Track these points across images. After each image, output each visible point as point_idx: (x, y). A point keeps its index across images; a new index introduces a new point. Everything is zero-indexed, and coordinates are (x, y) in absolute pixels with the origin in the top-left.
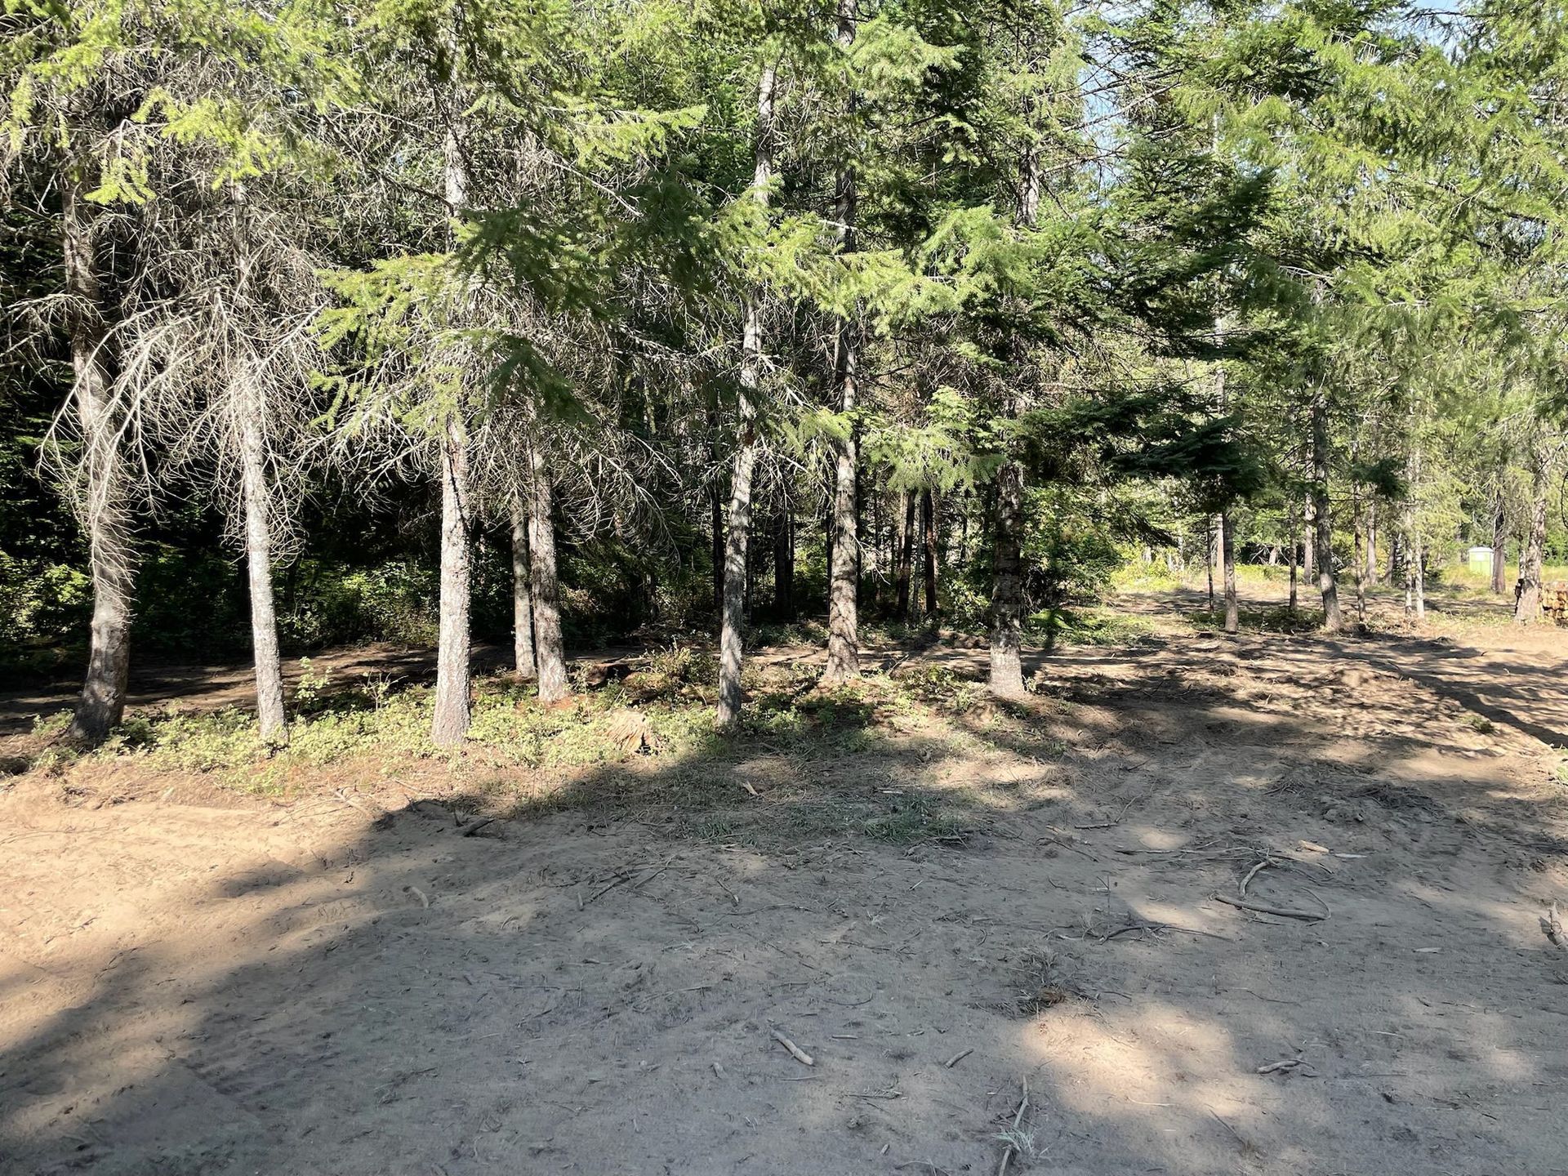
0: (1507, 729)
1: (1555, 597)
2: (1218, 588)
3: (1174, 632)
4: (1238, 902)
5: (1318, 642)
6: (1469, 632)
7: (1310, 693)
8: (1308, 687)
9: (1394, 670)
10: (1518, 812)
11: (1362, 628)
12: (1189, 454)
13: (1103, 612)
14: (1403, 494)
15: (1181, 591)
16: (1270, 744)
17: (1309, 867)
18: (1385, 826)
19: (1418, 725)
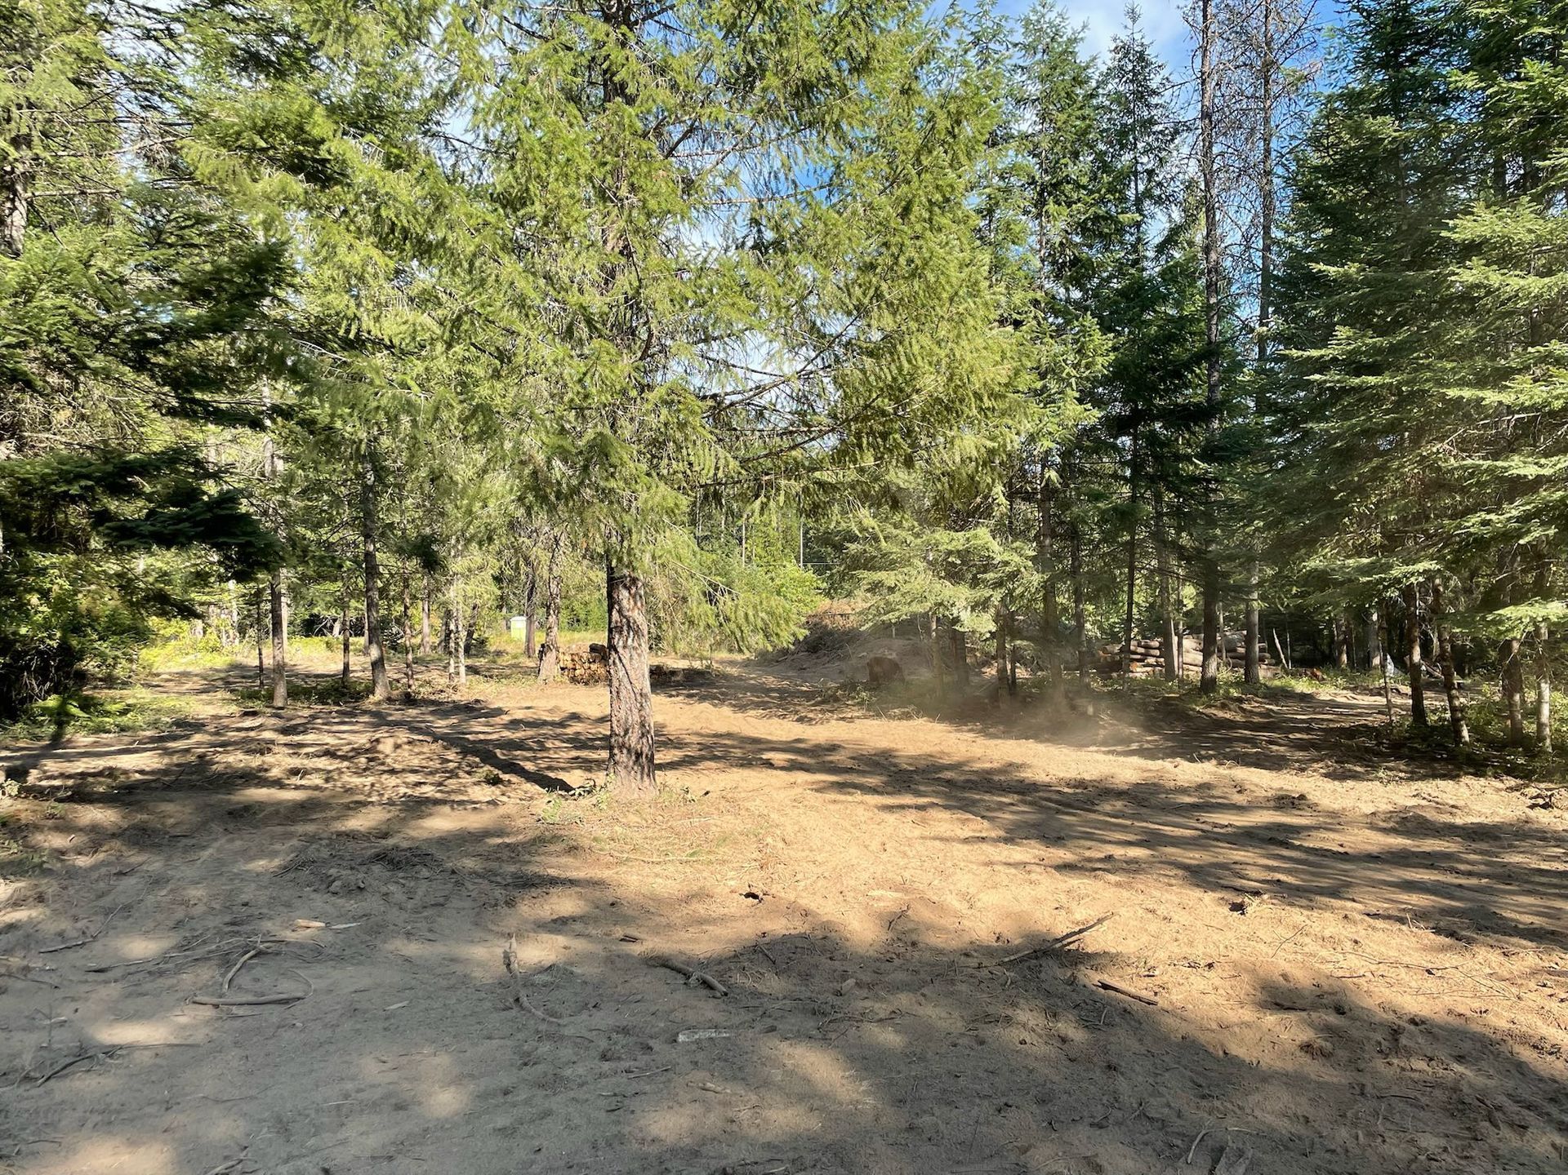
0: (514, 779)
1: (569, 658)
2: (268, 662)
3: (213, 712)
4: (215, 1000)
5: (365, 712)
6: (500, 693)
7: (346, 764)
8: (344, 758)
9: (428, 734)
10: (506, 854)
11: (408, 695)
12: (196, 524)
13: (138, 695)
14: (445, 568)
15: (235, 667)
16: (294, 822)
17: (301, 946)
18: (384, 889)
19: (440, 784)
